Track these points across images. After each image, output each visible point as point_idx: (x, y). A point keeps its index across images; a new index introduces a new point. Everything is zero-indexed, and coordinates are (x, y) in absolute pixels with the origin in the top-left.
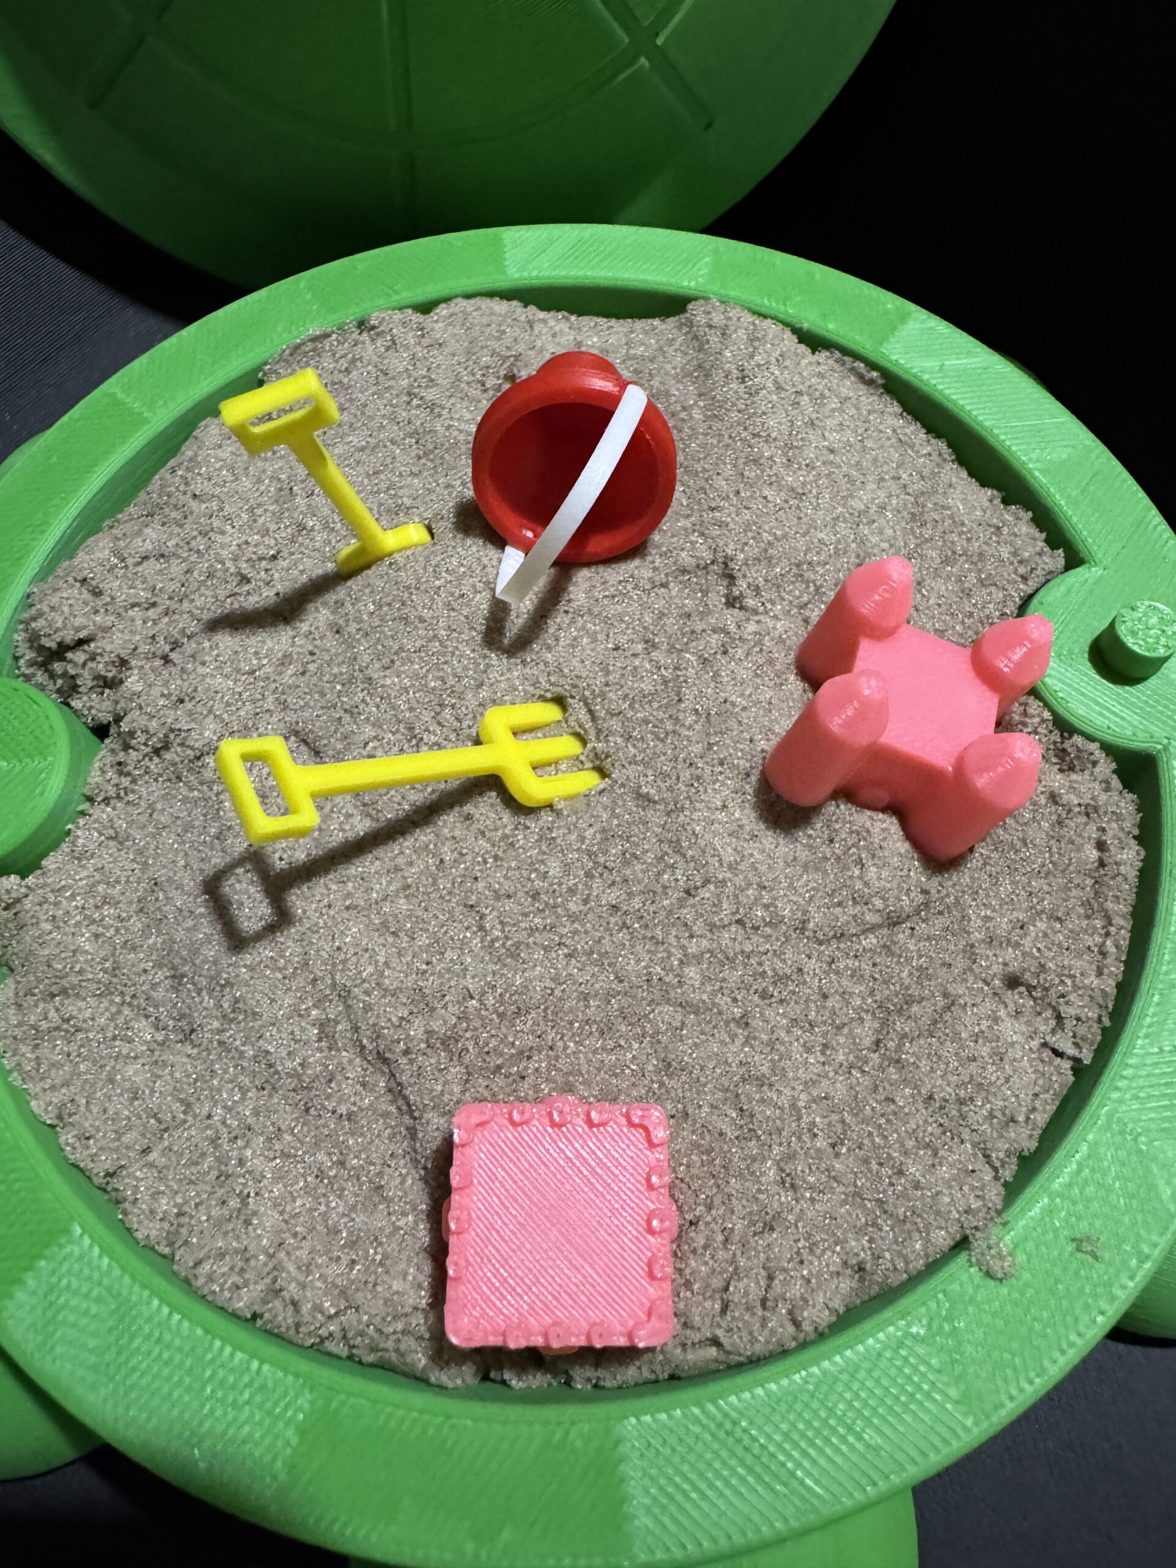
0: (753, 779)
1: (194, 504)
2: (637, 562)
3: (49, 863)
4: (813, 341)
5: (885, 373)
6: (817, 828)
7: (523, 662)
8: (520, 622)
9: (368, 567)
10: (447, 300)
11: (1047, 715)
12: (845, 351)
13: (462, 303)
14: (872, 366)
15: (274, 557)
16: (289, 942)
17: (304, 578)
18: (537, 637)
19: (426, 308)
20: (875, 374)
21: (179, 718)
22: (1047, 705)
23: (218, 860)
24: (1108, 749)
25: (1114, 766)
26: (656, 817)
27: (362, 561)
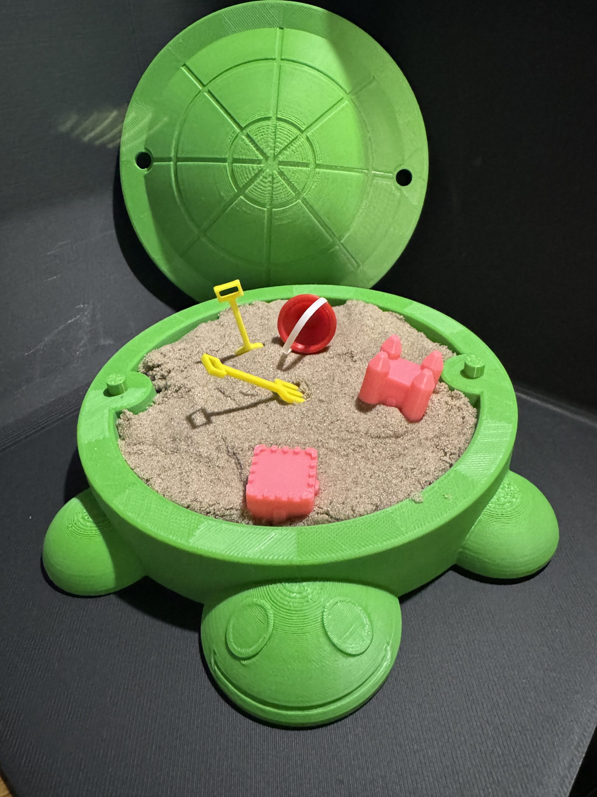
0: (355, 399)
1: (196, 338)
2: (325, 353)
3: (141, 414)
4: (384, 309)
5: (404, 316)
6: (374, 411)
7: (288, 373)
8: (288, 364)
9: (245, 352)
10: (275, 300)
11: (447, 386)
12: (393, 311)
13: (280, 300)
14: (400, 314)
15: (217, 351)
16: (210, 428)
17: (226, 356)
18: (293, 367)
19: (269, 302)
20: (402, 316)
21: (186, 382)
22: (446, 384)
23: (191, 411)
24: (466, 395)
25: (468, 400)
26: (324, 405)
27: (243, 352)
